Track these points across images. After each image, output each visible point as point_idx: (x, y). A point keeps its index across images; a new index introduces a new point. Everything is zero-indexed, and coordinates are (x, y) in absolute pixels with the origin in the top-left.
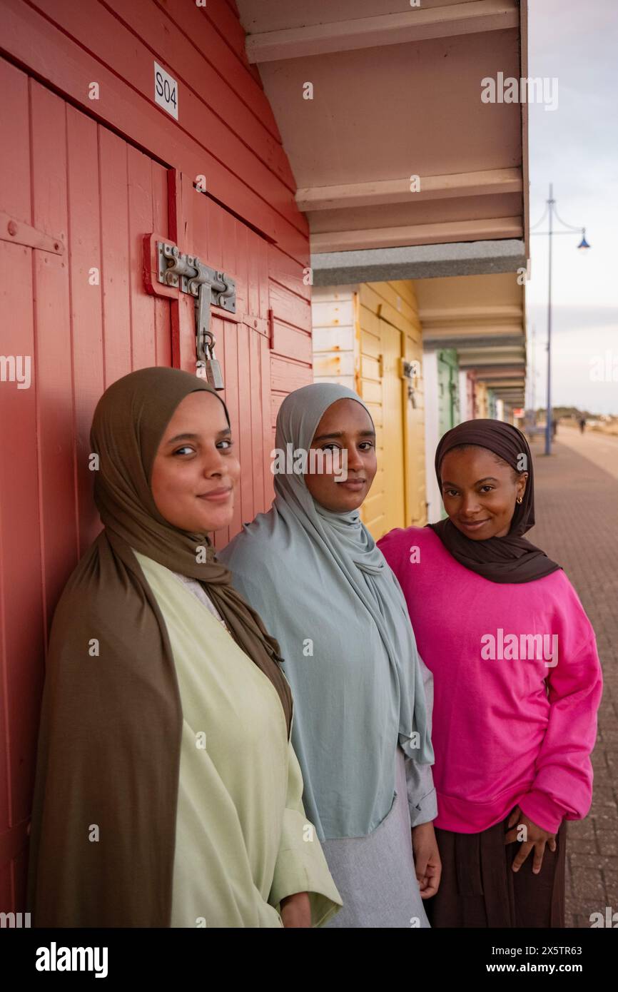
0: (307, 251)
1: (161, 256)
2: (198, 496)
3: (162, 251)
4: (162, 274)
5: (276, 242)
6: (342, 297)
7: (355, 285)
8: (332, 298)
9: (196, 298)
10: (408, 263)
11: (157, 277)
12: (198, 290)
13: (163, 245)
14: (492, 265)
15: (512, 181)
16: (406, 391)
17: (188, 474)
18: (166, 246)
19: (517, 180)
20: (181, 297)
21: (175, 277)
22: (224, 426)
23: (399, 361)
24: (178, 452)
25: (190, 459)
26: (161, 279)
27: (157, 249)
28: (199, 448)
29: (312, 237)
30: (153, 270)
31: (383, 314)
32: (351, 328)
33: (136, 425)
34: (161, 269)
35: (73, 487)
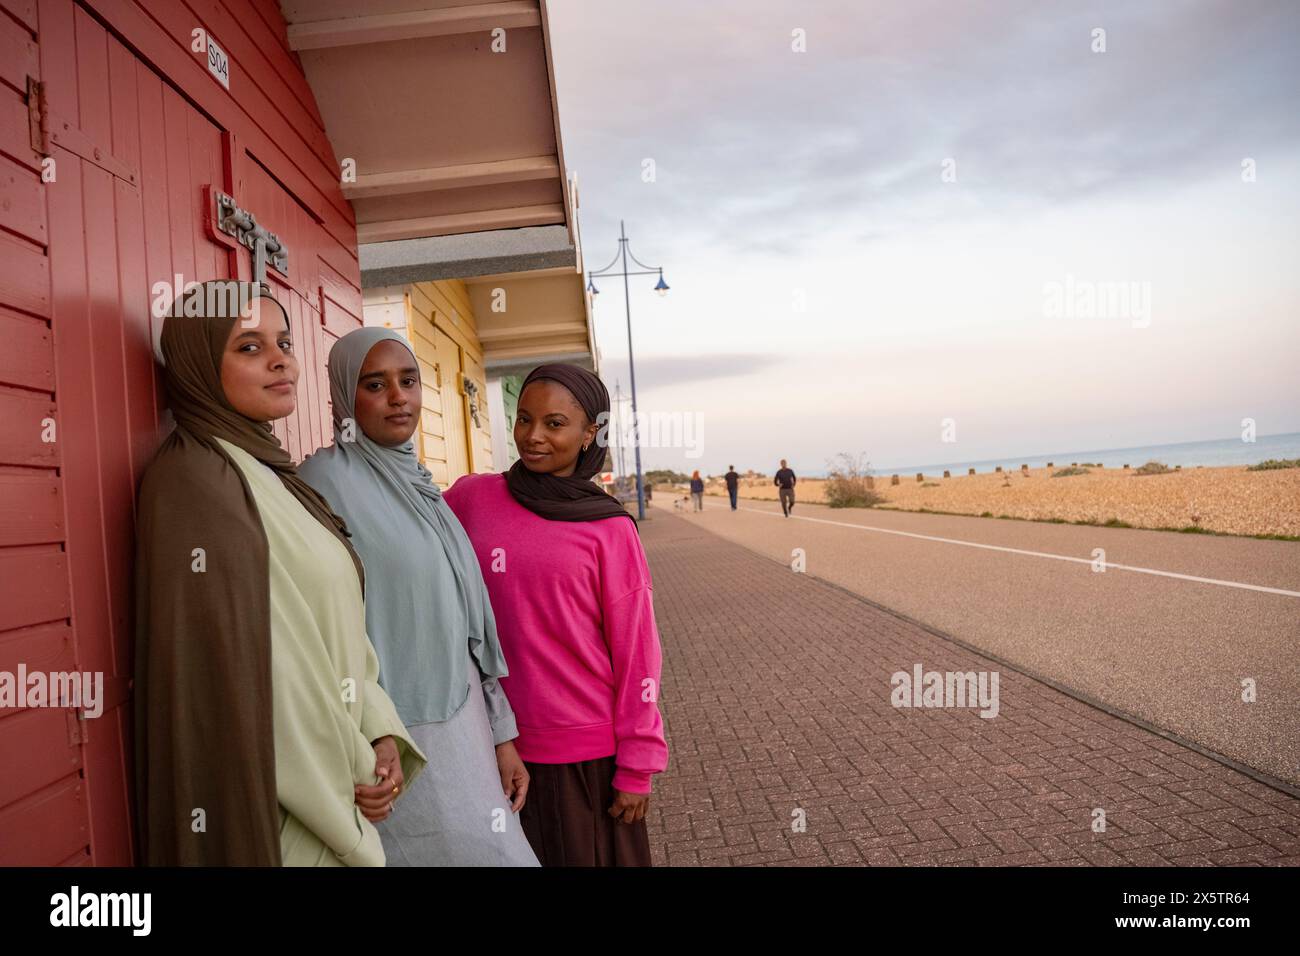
0: (355, 241)
1: (219, 205)
2: (266, 387)
3: (221, 201)
4: (222, 222)
5: (323, 222)
6: (392, 299)
7: (406, 287)
8: (382, 300)
9: (252, 253)
10: (459, 261)
11: (217, 224)
12: (254, 243)
13: (222, 196)
14: (543, 260)
15: (550, 167)
16: (469, 409)
17: (254, 369)
18: (224, 197)
19: (554, 167)
20: (239, 248)
21: (233, 227)
22: (284, 327)
23: (458, 376)
24: (244, 349)
25: (255, 355)
26: (221, 226)
27: (216, 199)
28: (263, 345)
29: (358, 227)
30: (213, 217)
31: (437, 321)
32: (404, 330)
33: (205, 327)
34: (220, 217)
35: (152, 390)
